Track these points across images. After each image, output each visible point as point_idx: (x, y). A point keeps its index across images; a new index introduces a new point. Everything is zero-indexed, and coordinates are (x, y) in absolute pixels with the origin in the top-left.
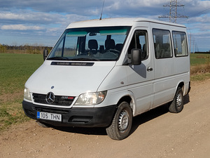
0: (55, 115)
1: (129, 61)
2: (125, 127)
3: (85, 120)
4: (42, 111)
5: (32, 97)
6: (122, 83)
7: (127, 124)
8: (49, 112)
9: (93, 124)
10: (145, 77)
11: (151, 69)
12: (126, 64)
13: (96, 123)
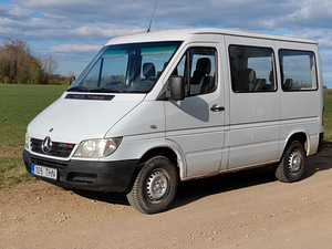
0: (50, 169)
1: (168, 95)
2: (161, 195)
3: (87, 179)
4: (39, 164)
5: (30, 143)
6: (154, 127)
7: (164, 190)
8: (44, 165)
9: (98, 186)
10: (207, 121)
11: (221, 109)
12: (162, 98)
13: (103, 185)
